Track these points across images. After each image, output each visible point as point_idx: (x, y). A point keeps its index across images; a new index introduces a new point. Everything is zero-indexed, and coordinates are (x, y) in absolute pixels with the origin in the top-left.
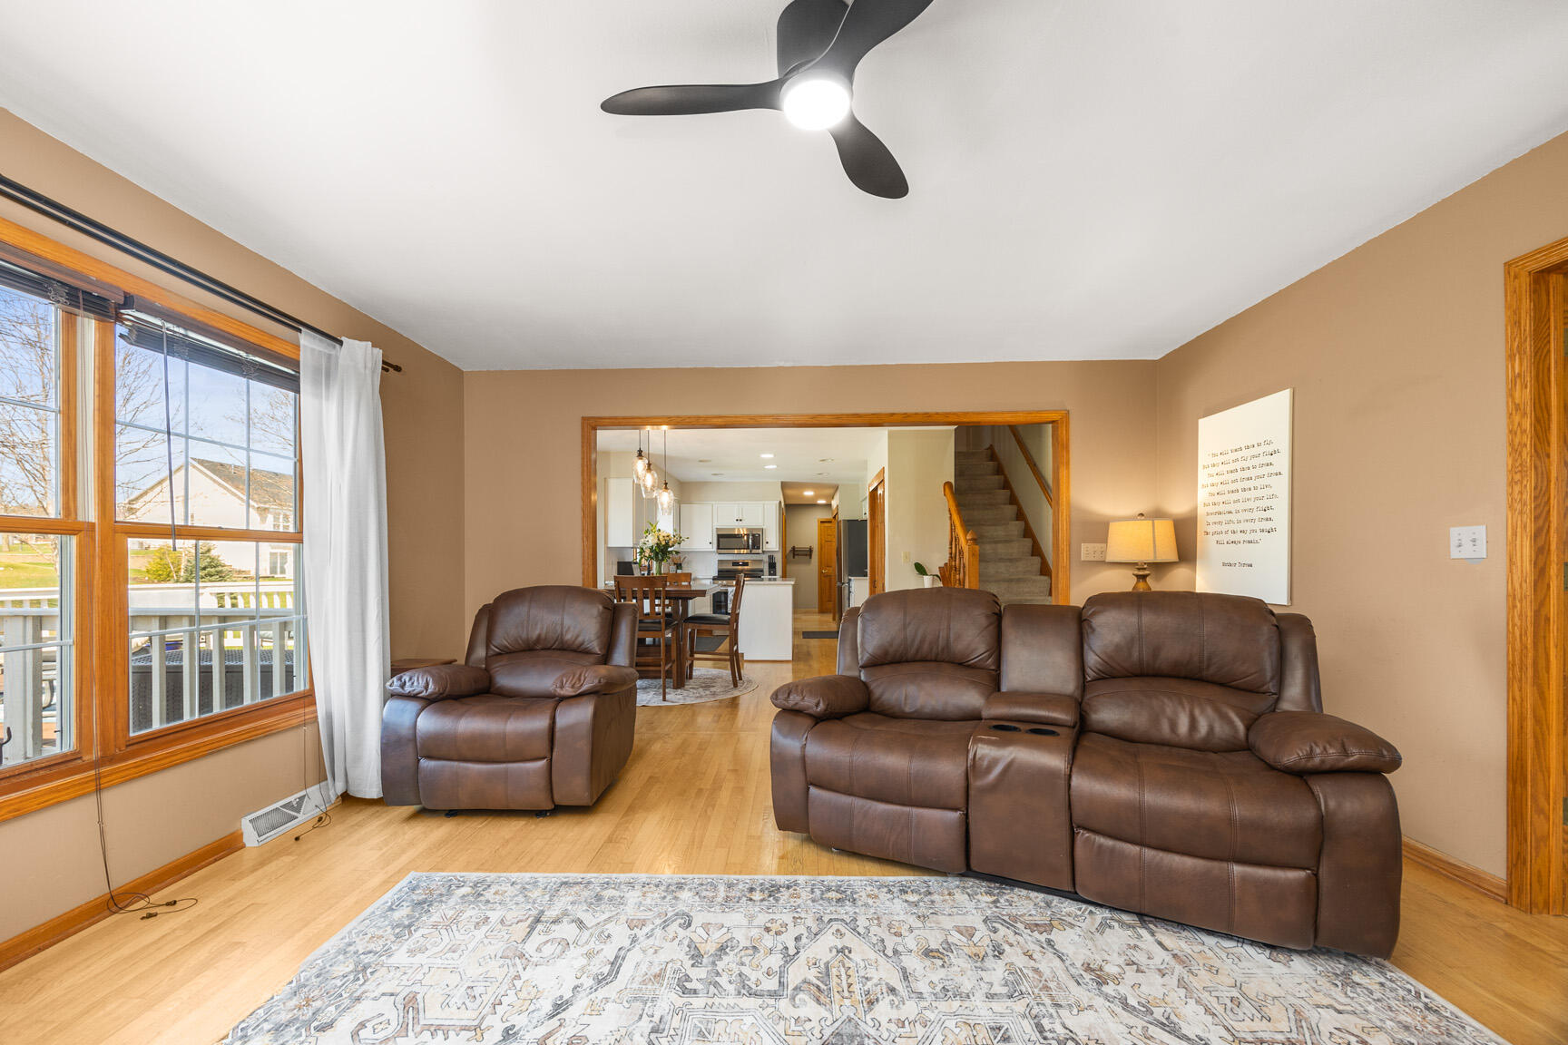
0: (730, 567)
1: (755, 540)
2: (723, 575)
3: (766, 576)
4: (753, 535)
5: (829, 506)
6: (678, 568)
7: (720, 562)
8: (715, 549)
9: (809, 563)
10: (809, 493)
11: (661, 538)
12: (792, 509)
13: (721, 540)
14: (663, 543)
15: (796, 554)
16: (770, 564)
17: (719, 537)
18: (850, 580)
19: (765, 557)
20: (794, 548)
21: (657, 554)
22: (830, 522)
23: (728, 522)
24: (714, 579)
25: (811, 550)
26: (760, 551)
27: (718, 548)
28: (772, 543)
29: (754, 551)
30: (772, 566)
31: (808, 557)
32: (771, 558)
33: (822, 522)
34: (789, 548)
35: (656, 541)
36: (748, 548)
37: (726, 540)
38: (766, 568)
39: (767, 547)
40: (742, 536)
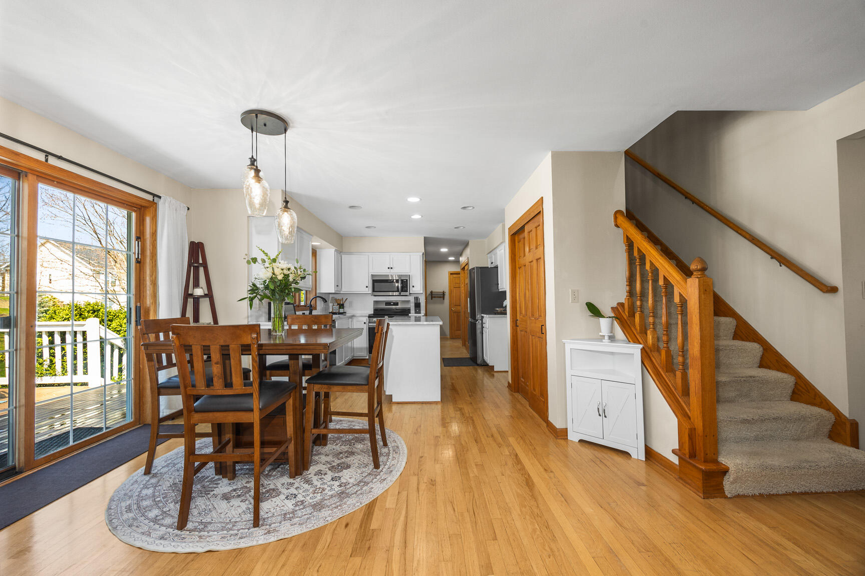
0: (383, 306)
1: (405, 285)
2: (379, 313)
3: (413, 314)
4: (402, 281)
5: (457, 262)
6: (340, 308)
7: (376, 302)
8: (370, 292)
9: (443, 303)
10: (444, 250)
11: (277, 271)
12: (431, 261)
13: (375, 284)
14: (280, 277)
15: (433, 297)
16: (415, 304)
17: (374, 282)
18: (483, 317)
19: (412, 299)
20: (432, 292)
21: (273, 291)
22: (459, 274)
23: (382, 270)
24: (370, 317)
25: (444, 293)
26: (408, 293)
27: (374, 291)
28: (417, 286)
29: (402, 293)
30: (417, 305)
31: (442, 299)
32: (416, 299)
33: (451, 274)
34: (428, 292)
35: (269, 275)
36: (398, 291)
37: (379, 284)
38: (412, 306)
39: (412, 290)
40: (392, 281)
